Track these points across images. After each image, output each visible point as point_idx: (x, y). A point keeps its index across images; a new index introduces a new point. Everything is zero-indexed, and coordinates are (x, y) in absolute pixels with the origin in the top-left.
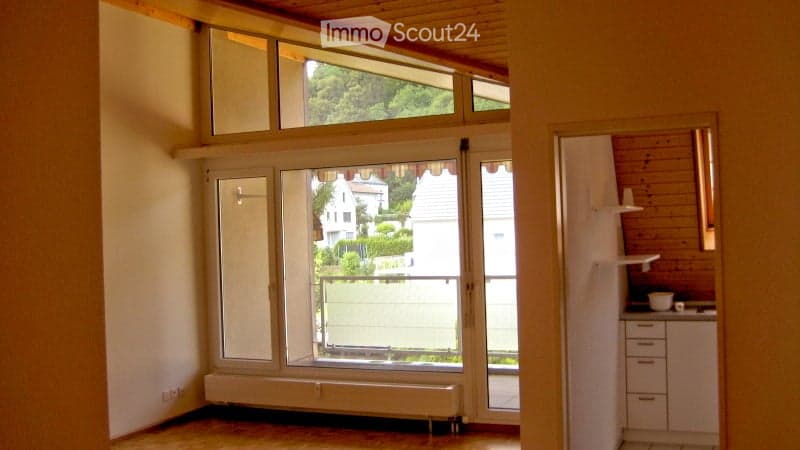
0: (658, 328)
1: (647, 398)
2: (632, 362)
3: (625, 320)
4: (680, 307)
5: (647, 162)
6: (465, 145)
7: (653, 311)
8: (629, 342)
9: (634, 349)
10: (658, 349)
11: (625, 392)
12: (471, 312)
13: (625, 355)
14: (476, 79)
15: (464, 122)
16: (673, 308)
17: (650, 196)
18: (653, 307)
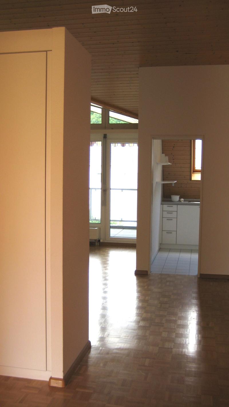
0: (174, 207)
1: (169, 232)
2: (164, 220)
3: (163, 204)
4: (182, 200)
5: (174, 147)
6: (105, 137)
7: (173, 201)
8: (164, 212)
9: (166, 215)
10: (174, 215)
11: (162, 230)
12: (105, 200)
13: (162, 217)
14: (111, 111)
15: (105, 128)
16: (179, 201)
17: (173, 159)
18: (173, 200)
